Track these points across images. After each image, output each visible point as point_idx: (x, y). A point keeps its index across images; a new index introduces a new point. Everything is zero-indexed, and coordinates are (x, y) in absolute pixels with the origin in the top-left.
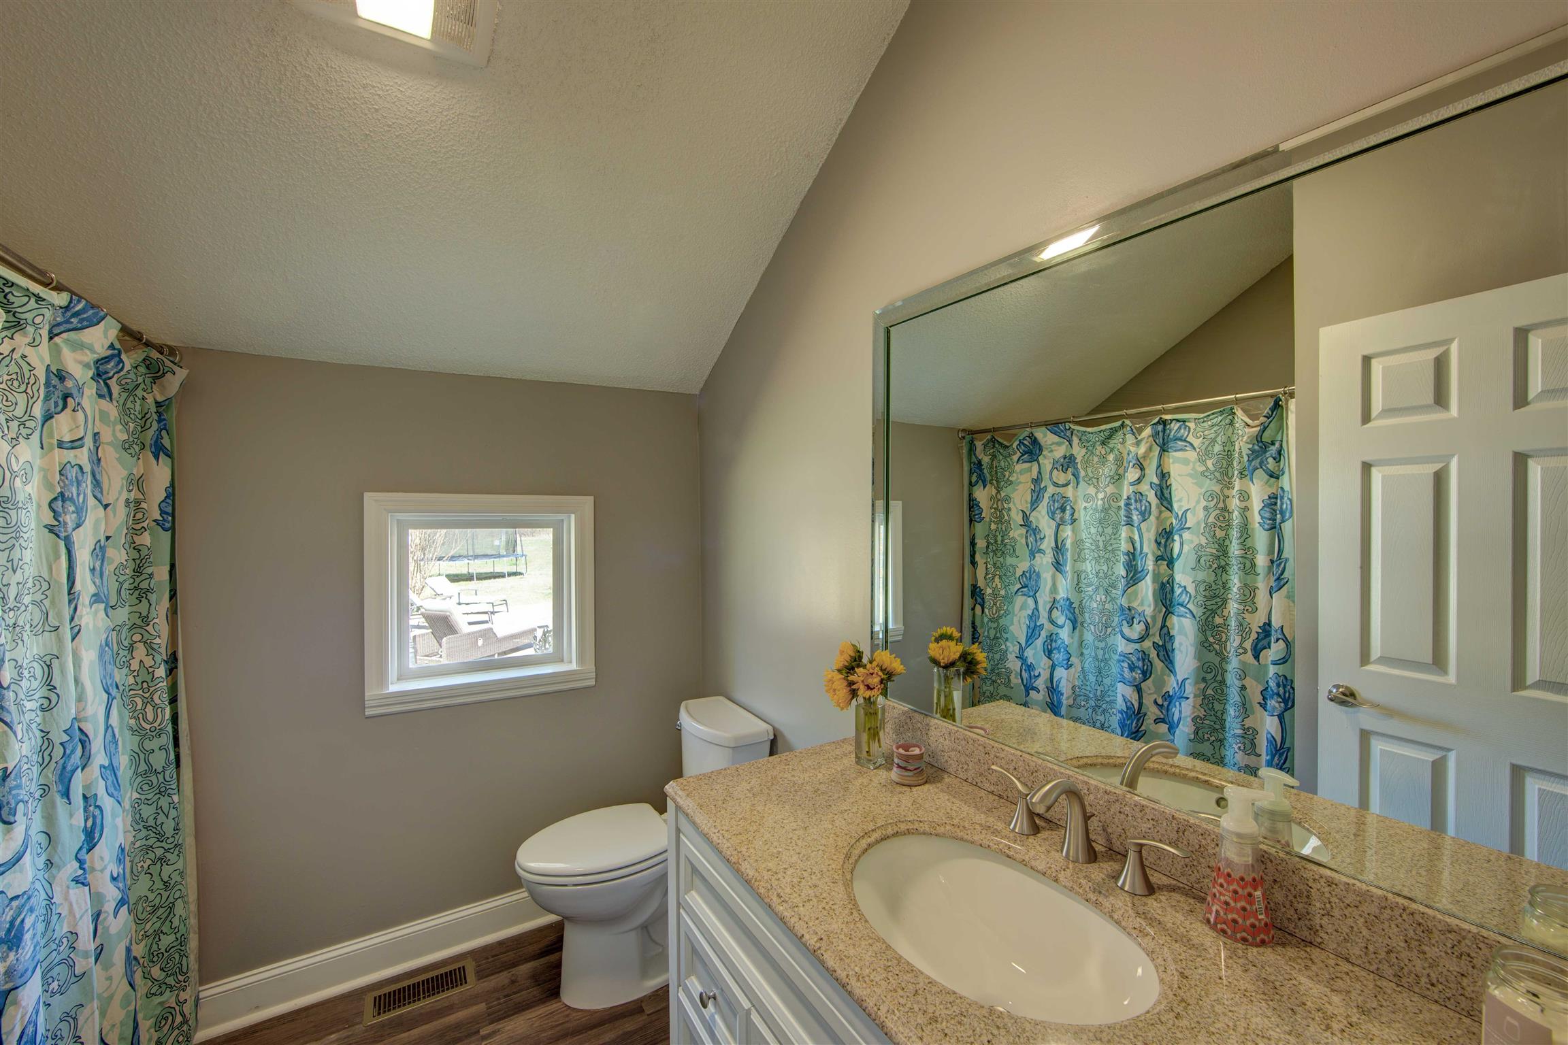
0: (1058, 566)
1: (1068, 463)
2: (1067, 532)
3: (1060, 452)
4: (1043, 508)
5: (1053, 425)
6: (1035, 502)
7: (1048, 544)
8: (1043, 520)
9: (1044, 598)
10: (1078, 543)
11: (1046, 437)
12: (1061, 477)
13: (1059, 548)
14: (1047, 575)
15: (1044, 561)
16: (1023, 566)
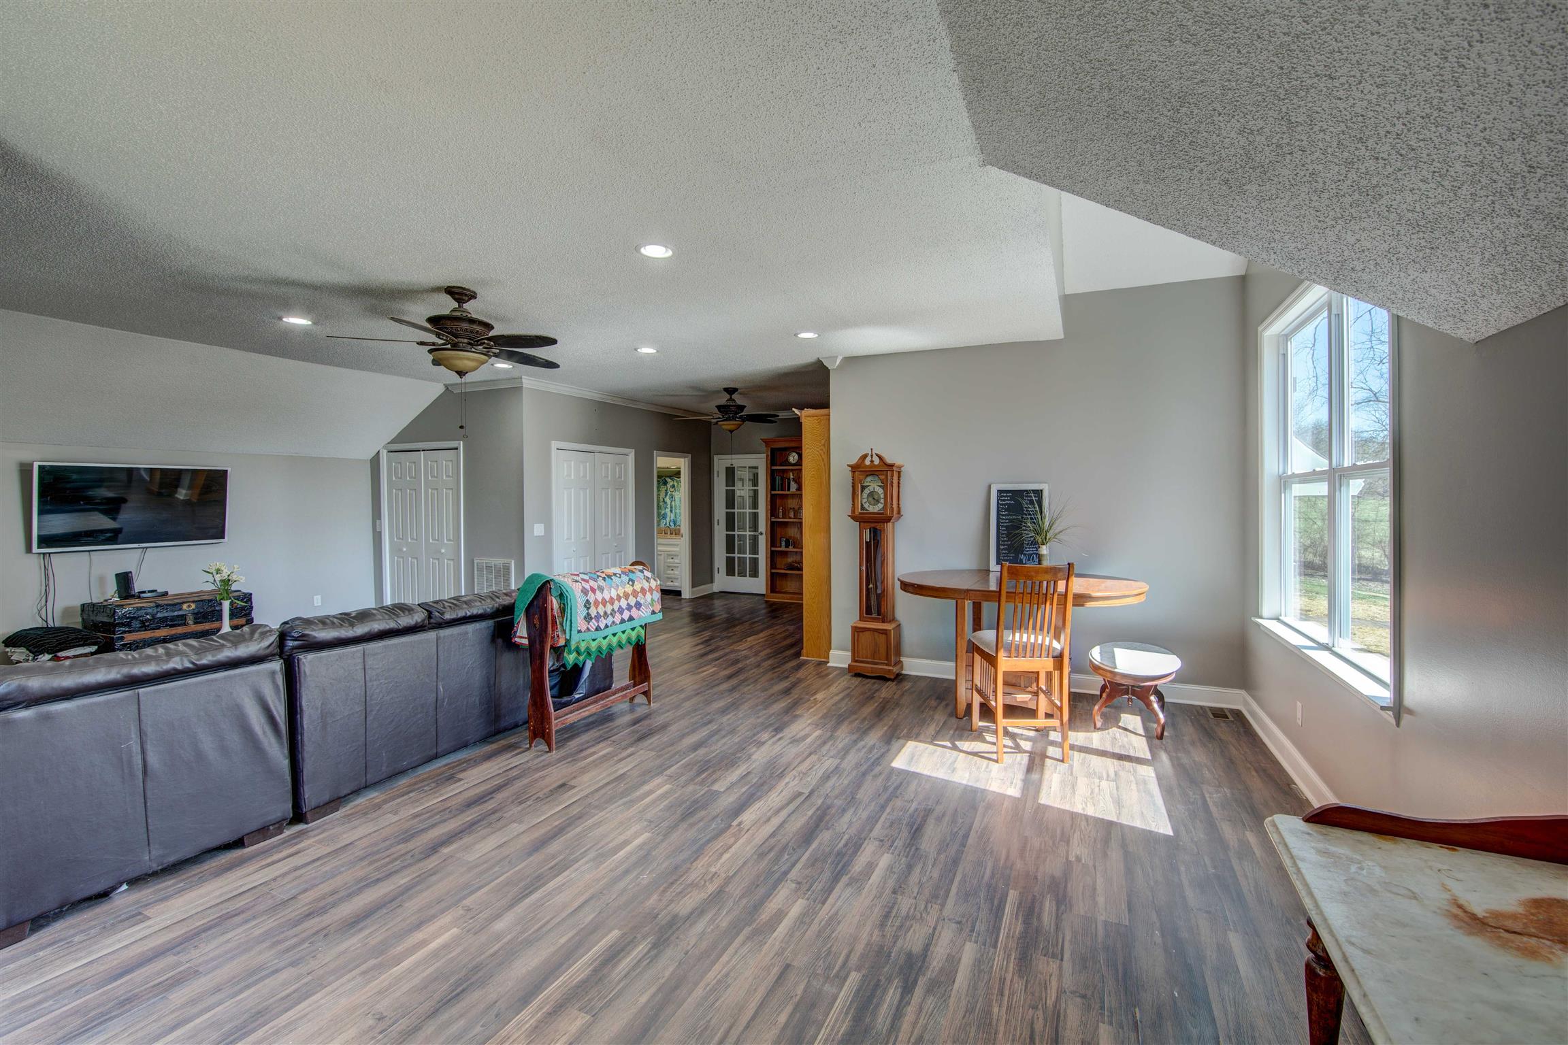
0: (671, 511)
1: (673, 486)
2: (673, 503)
3: (671, 484)
4: (668, 497)
5: (670, 477)
6: (666, 496)
7: (669, 506)
8: (668, 500)
9: (668, 519)
10: (675, 506)
11: (668, 480)
12: (672, 490)
13: (671, 507)
14: (669, 513)
15: (668, 510)
16: (663, 512)
